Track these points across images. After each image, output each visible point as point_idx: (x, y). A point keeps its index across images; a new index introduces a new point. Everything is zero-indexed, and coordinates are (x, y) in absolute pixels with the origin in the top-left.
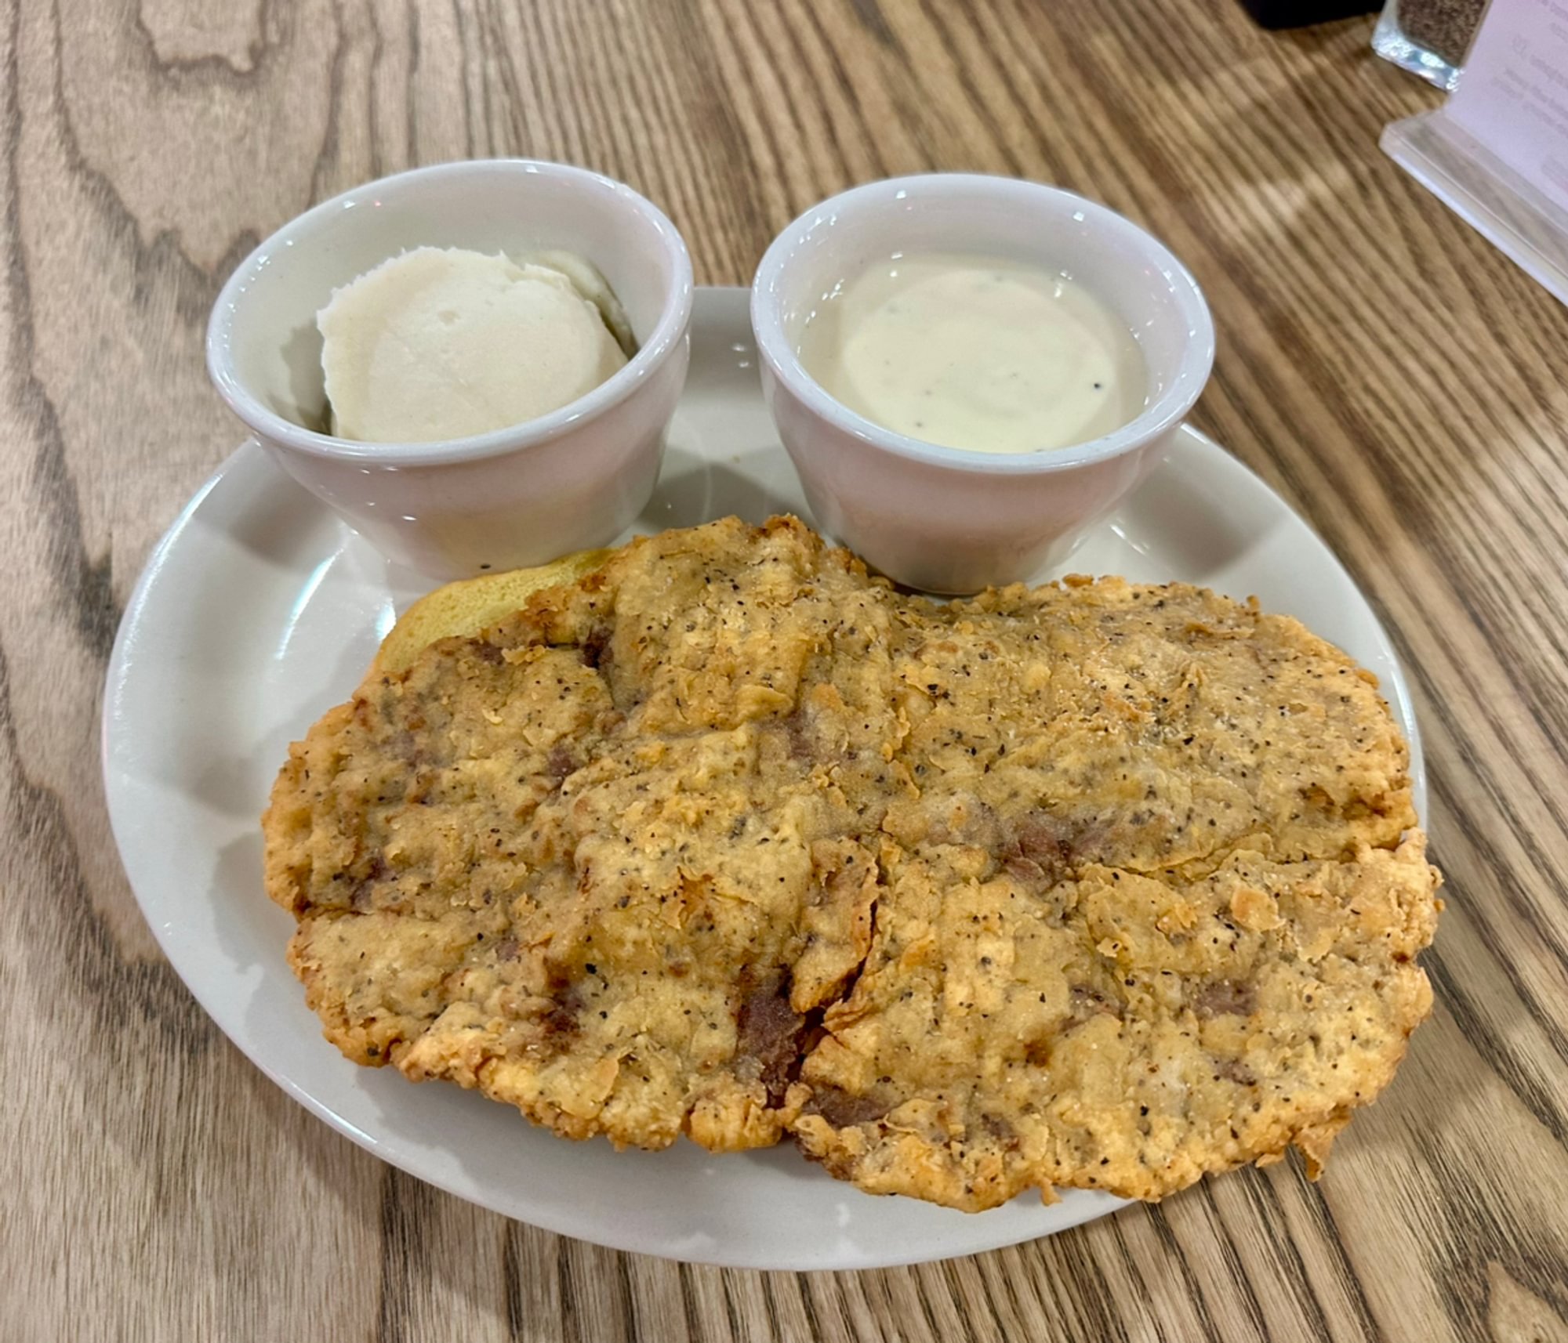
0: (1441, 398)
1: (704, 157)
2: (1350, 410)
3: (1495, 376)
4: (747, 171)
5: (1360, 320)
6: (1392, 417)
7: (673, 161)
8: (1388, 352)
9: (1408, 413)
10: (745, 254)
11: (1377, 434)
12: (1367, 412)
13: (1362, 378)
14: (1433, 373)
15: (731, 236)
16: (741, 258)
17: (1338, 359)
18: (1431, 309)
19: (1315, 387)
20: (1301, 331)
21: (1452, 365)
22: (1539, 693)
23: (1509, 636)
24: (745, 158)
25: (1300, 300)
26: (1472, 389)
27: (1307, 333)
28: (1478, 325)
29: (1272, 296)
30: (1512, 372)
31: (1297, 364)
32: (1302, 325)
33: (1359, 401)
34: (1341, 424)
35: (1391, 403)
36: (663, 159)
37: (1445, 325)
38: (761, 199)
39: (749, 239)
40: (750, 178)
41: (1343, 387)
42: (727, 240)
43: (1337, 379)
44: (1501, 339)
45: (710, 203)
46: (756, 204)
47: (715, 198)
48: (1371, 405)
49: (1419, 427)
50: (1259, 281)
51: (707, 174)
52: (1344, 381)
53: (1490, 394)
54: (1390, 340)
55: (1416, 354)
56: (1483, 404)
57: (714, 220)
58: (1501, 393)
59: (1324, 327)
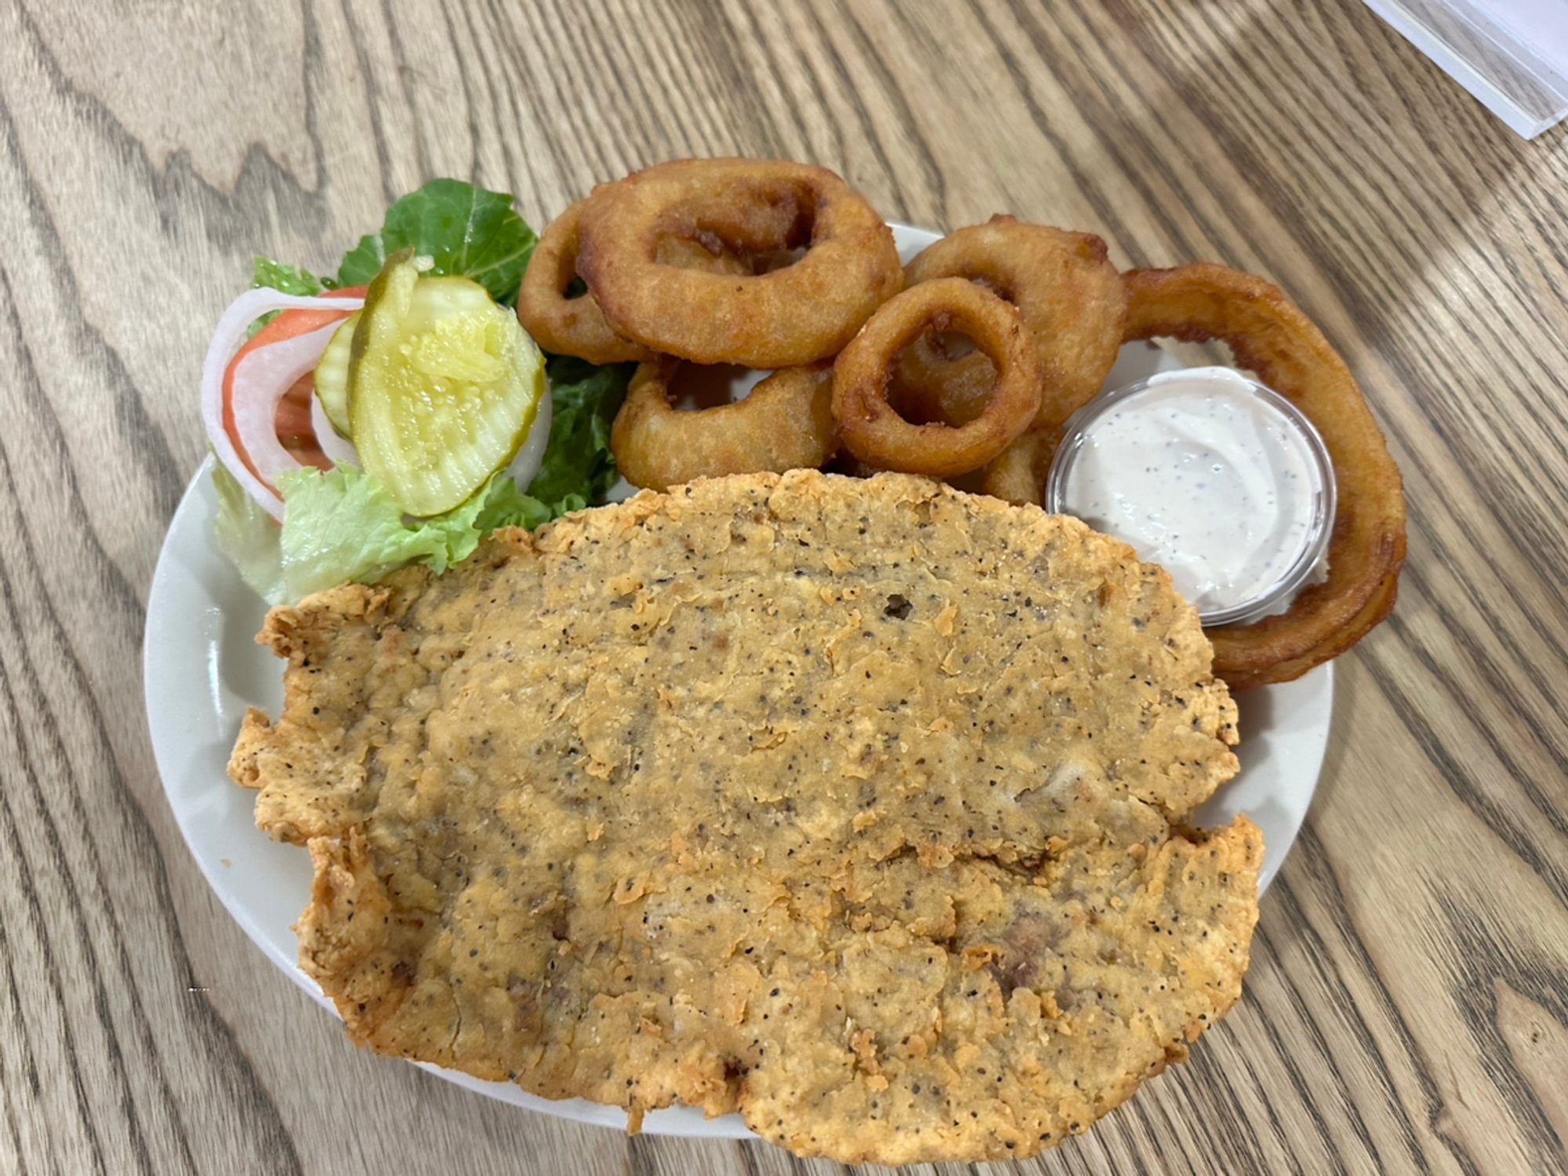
0: (1387, 214)
1: (680, 21)
2: (1310, 234)
3: (1431, 186)
4: (723, 30)
5: (1308, 140)
6: (1347, 237)
7: (651, 28)
8: (1336, 171)
9: (1360, 231)
10: (739, 122)
11: (1335, 253)
12: (1324, 234)
13: (1316, 201)
14: (1378, 189)
15: (722, 103)
16: (737, 127)
17: (1294, 183)
18: (1370, 123)
19: (1276, 213)
20: (1258, 157)
21: (1394, 178)
22: (1493, 489)
23: (1465, 439)
24: (719, 18)
25: (1253, 124)
26: (1413, 202)
27: (1264, 158)
28: (1413, 134)
29: (1228, 123)
30: (1446, 181)
31: (1259, 192)
32: (1258, 151)
33: (1317, 224)
34: (1303, 248)
35: (1345, 224)
36: (641, 26)
37: (1383, 136)
38: (744, 62)
39: (740, 104)
40: (728, 40)
41: (1300, 210)
42: (719, 108)
43: (1295, 202)
44: (1434, 148)
45: (695, 70)
46: (739, 67)
47: (699, 64)
48: (1327, 226)
49: (1371, 244)
50: (1214, 108)
51: (687, 40)
52: (1301, 204)
53: (1429, 204)
54: (1336, 158)
55: (1360, 169)
56: (1424, 215)
57: (704, 89)
58: (1438, 202)
59: (1278, 151)
